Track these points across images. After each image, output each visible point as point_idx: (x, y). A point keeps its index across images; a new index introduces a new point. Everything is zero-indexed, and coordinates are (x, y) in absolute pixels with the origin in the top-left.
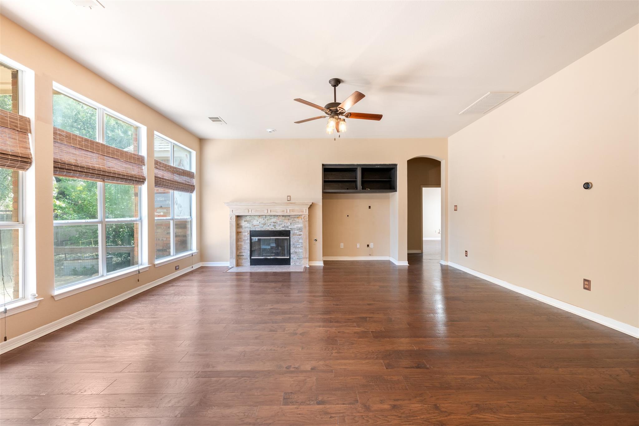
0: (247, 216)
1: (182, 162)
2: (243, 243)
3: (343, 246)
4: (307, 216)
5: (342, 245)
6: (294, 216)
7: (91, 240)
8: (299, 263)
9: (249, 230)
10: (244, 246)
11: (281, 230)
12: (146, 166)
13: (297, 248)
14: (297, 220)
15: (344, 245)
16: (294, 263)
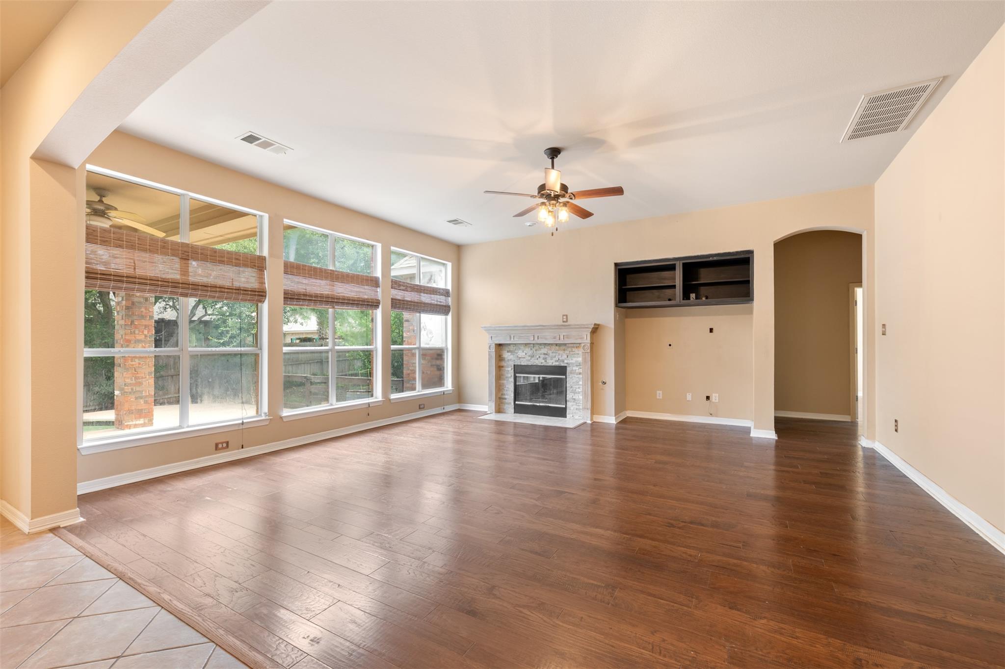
0: (511, 345)
1: (433, 278)
2: (505, 382)
3: (661, 395)
4: (589, 345)
5: (659, 394)
6: (572, 345)
7: (367, 371)
8: (579, 416)
9: (512, 364)
10: (507, 386)
11: (554, 364)
12: (381, 288)
13: (576, 393)
14: (576, 351)
15: (663, 394)
16: (572, 415)
